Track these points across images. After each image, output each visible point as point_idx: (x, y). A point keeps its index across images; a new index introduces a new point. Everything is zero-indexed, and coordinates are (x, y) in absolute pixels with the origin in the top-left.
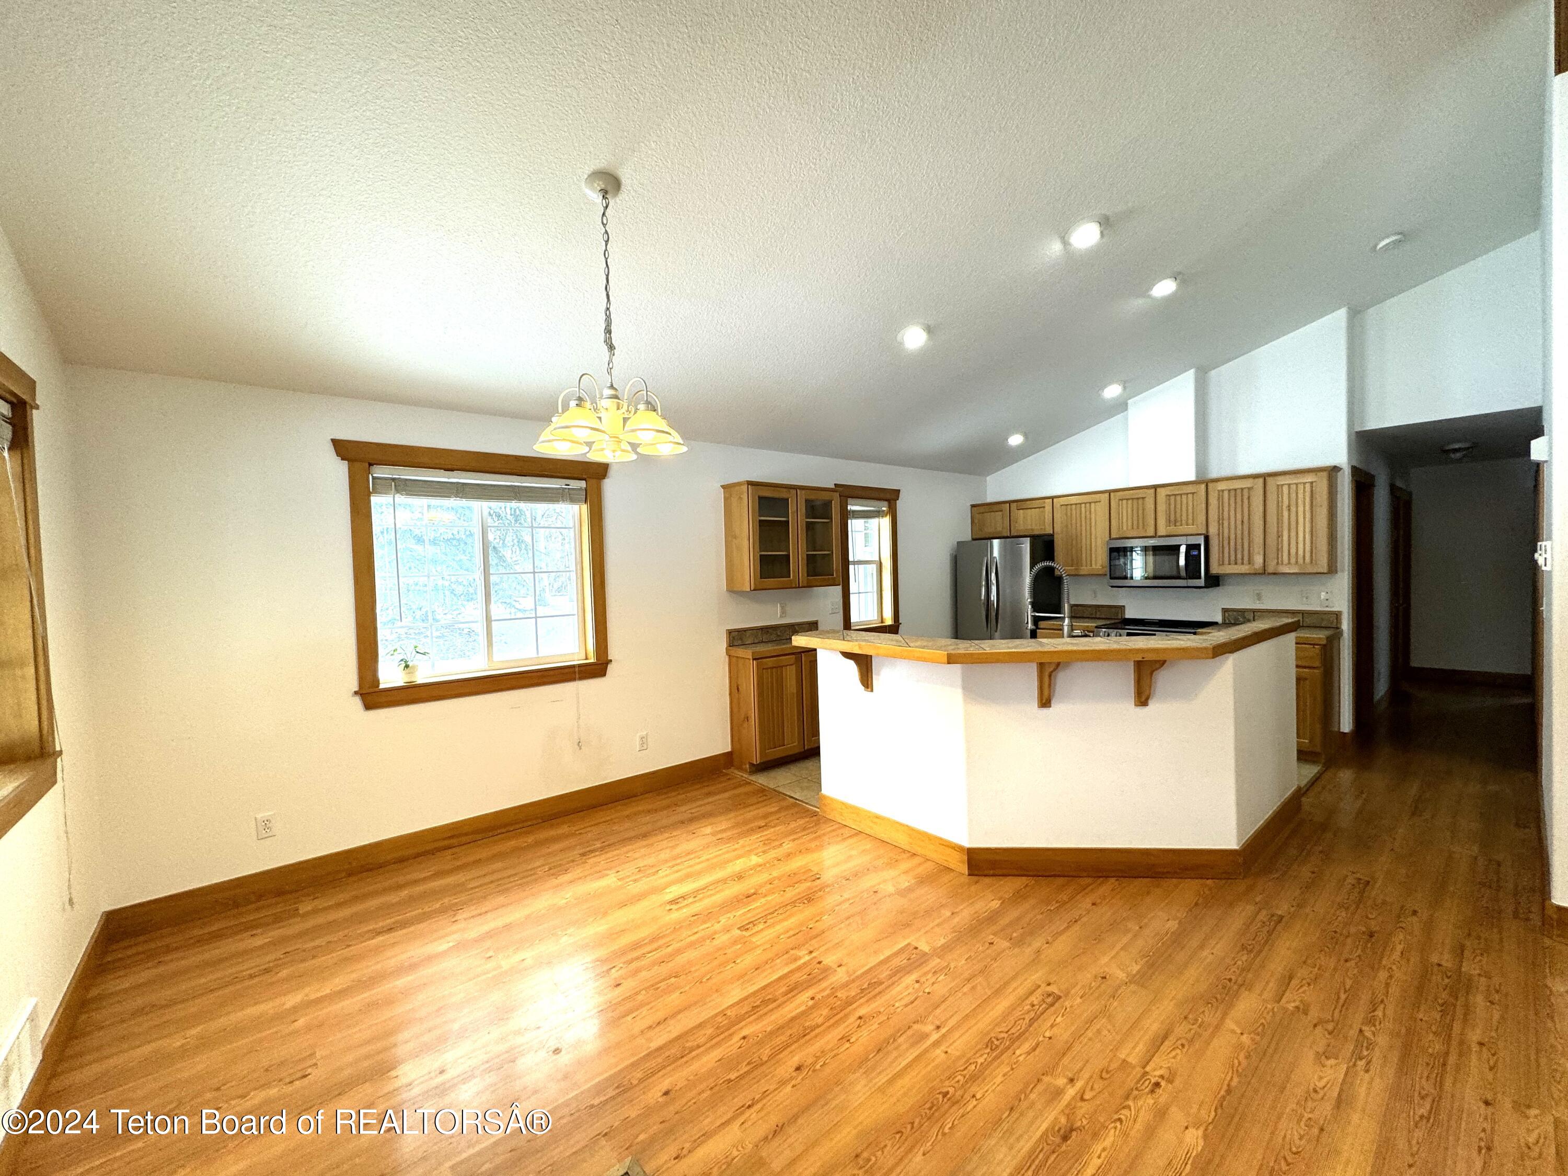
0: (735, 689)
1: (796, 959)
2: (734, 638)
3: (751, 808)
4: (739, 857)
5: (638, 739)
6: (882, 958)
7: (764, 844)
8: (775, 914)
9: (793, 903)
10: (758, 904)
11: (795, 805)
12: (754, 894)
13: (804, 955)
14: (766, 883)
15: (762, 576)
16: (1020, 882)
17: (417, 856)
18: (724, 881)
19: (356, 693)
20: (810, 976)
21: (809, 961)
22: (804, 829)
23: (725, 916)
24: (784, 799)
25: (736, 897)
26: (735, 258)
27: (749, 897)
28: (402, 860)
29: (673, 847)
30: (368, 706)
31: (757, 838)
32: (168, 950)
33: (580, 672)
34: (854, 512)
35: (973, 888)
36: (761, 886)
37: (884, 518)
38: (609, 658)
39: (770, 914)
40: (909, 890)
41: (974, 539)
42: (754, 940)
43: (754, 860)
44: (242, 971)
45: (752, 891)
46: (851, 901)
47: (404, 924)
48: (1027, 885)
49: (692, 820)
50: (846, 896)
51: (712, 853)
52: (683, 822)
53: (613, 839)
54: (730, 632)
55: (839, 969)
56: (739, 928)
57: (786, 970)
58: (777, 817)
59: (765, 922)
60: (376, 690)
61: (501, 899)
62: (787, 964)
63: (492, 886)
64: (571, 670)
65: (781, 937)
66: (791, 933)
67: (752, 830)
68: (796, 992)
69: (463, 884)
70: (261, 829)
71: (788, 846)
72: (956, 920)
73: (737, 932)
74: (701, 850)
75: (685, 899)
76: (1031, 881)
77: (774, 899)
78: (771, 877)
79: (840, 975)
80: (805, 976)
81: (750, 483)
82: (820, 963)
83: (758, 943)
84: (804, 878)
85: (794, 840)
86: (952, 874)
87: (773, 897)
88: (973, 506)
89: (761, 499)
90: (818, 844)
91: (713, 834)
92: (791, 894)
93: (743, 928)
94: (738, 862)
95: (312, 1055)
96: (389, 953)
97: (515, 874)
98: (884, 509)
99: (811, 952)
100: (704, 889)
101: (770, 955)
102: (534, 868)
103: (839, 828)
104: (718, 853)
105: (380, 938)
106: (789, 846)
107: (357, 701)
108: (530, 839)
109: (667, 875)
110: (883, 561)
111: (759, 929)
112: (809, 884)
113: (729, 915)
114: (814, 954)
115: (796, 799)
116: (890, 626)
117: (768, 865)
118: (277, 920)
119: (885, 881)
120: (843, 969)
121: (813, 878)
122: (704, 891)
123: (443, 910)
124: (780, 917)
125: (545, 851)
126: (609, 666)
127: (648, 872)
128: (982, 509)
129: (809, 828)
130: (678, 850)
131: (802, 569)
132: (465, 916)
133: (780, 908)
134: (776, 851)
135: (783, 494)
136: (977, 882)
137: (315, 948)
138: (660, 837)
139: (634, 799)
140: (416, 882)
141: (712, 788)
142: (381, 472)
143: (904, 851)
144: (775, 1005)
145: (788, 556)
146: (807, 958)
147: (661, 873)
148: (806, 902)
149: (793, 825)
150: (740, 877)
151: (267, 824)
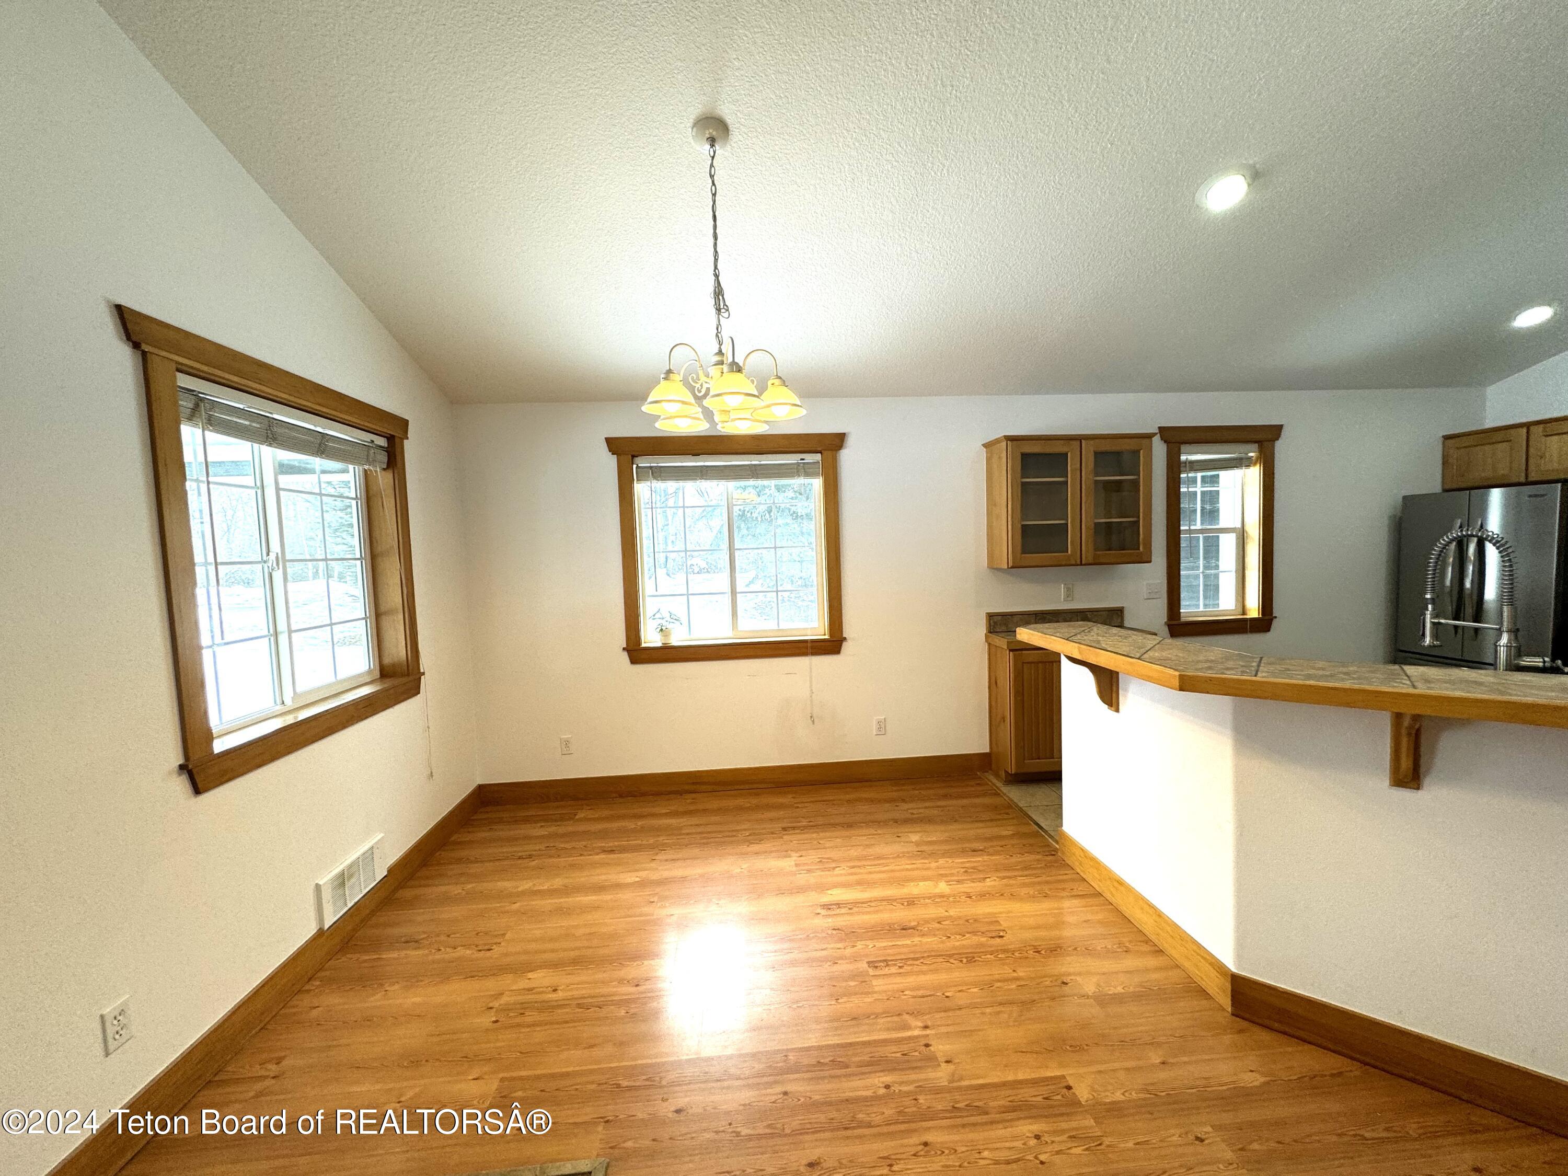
0: (993, 683)
1: (906, 1027)
2: (995, 623)
3: (981, 825)
4: (925, 879)
5: (875, 723)
6: (1010, 1078)
7: (966, 872)
8: (918, 962)
9: (948, 956)
10: (908, 942)
11: (1035, 835)
12: (913, 928)
13: (916, 1027)
14: (933, 920)
15: (1024, 551)
16: (1334, 1062)
17: (670, 793)
18: (889, 900)
19: (624, 649)
20: (906, 1058)
21: (917, 1037)
22: (1026, 868)
23: (863, 942)
24: (1028, 824)
25: (889, 925)
26: (895, 163)
27: (903, 929)
28: (658, 794)
29: (868, 846)
30: (633, 662)
31: (962, 863)
32: (501, 821)
33: (812, 648)
34: (1192, 462)
35: (1227, 1039)
36: (927, 922)
37: (1252, 468)
38: (844, 636)
39: (913, 959)
40: (1118, 999)
41: (1445, 490)
42: (874, 983)
43: (943, 887)
44: (519, 852)
45: (913, 924)
46: (1022, 983)
47: (623, 850)
48: (1340, 1074)
49: (906, 821)
50: (1021, 973)
51: (905, 864)
52: (896, 821)
53: (820, 820)
54: (990, 616)
55: (943, 1065)
56: (868, 963)
57: (884, 1036)
58: (1003, 843)
59: (900, 967)
60: (636, 648)
61: (696, 851)
62: (888, 1029)
63: (698, 836)
64: (805, 644)
65: (906, 993)
66: (920, 993)
67: (963, 851)
68: (876, 1068)
69: (681, 828)
70: (563, 747)
71: (991, 883)
72: (1163, 1075)
73: (863, 965)
74: (893, 858)
75: (839, 907)
76: (1353, 1069)
77: (930, 941)
78: (947, 914)
79: (939, 1074)
80: (899, 1055)
81: (1010, 439)
82: (927, 1045)
83: (876, 989)
84: (983, 929)
85: (1004, 878)
86: (1204, 1002)
87: (932, 939)
88: (1446, 438)
89: (1025, 457)
90: (1031, 893)
91: (917, 844)
92: (957, 942)
93: (872, 964)
94: (921, 884)
95: (504, 935)
96: (598, 871)
97: (720, 832)
98: (1251, 454)
99: (926, 1027)
100: (863, 903)
101: (879, 1008)
102: (737, 831)
103: (1073, 880)
104: (907, 867)
105: (602, 856)
106: (993, 883)
107: (625, 656)
108: (754, 801)
109: (841, 875)
110: (1247, 528)
111: (890, 972)
112: (983, 939)
113: (868, 943)
114: (928, 1032)
115: (1041, 828)
116: (1253, 620)
117: (951, 899)
118: (562, 819)
119: (1089, 973)
120: (951, 1067)
121: (994, 934)
122: (864, 905)
123: (652, 847)
124: (925, 968)
125: (759, 816)
126: (844, 644)
127: (827, 866)
128: (1465, 441)
129: (1035, 869)
130: (871, 851)
131: (1087, 542)
132: (665, 857)
133: (928, 956)
134: (972, 885)
135: (1058, 448)
136: (1241, 1031)
137: (563, 849)
138: (865, 831)
139: (867, 784)
140: (653, 815)
141: (952, 791)
142: (643, 462)
143: (1148, 941)
144: (843, 1071)
145: (1067, 524)
146: (916, 1033)
147: (837, 871)
148: (965, 960)
149: (1016, 859)
150: (911, 902)
151: (567, 743)
